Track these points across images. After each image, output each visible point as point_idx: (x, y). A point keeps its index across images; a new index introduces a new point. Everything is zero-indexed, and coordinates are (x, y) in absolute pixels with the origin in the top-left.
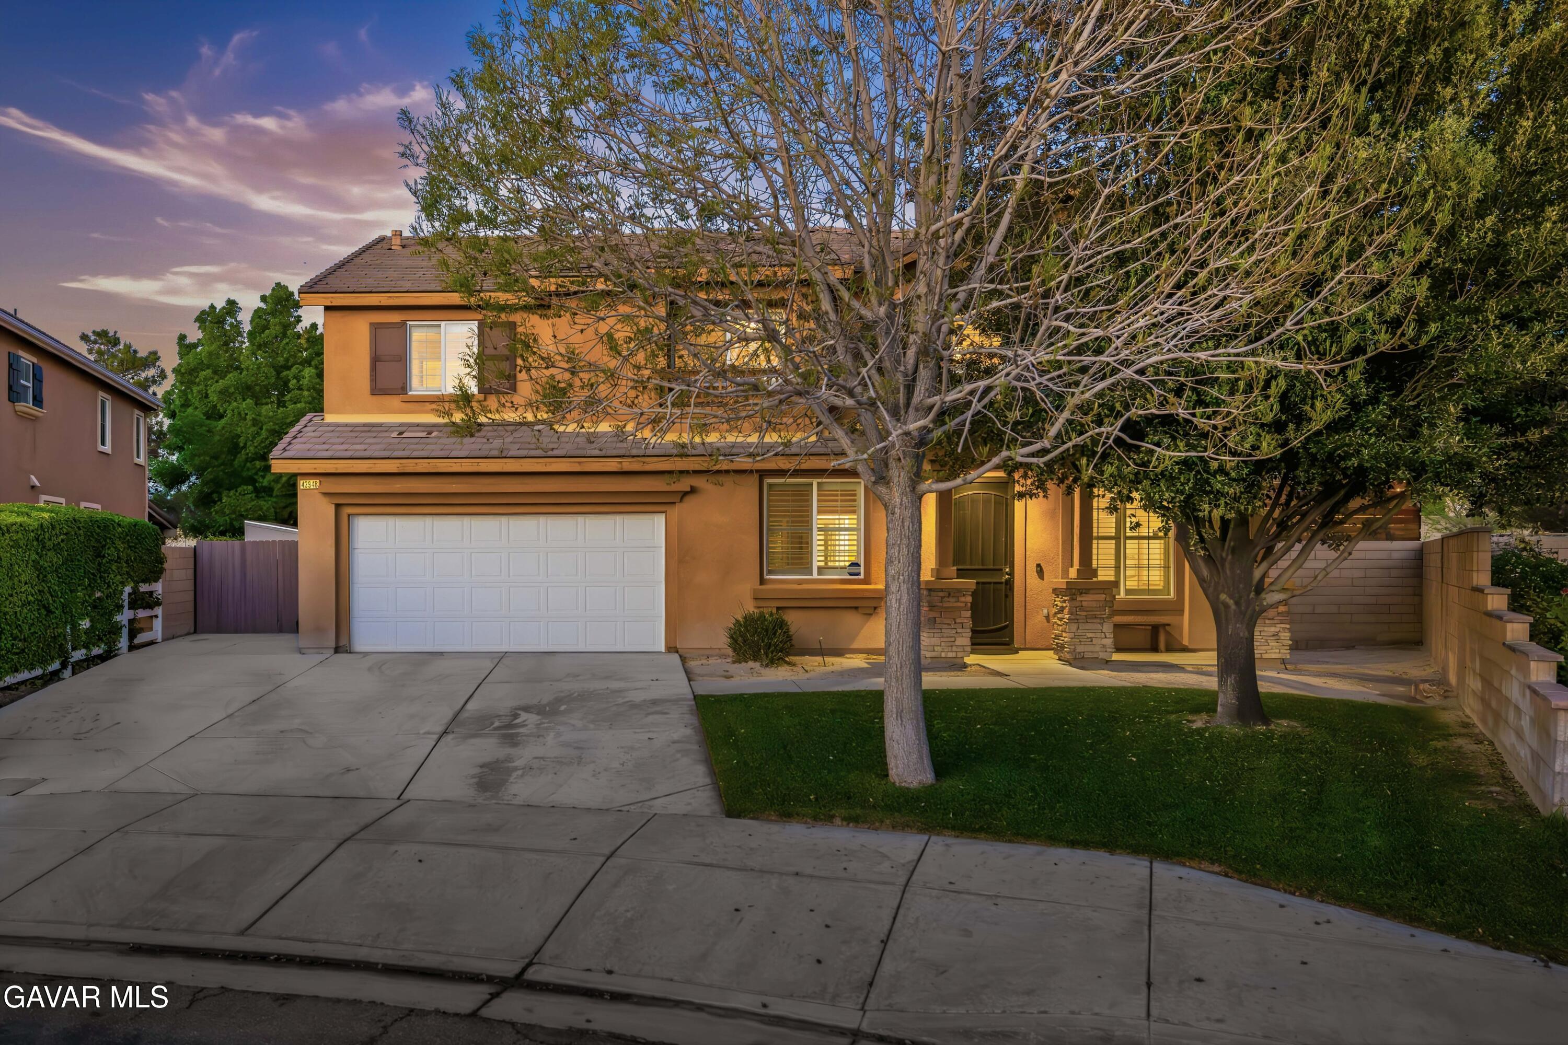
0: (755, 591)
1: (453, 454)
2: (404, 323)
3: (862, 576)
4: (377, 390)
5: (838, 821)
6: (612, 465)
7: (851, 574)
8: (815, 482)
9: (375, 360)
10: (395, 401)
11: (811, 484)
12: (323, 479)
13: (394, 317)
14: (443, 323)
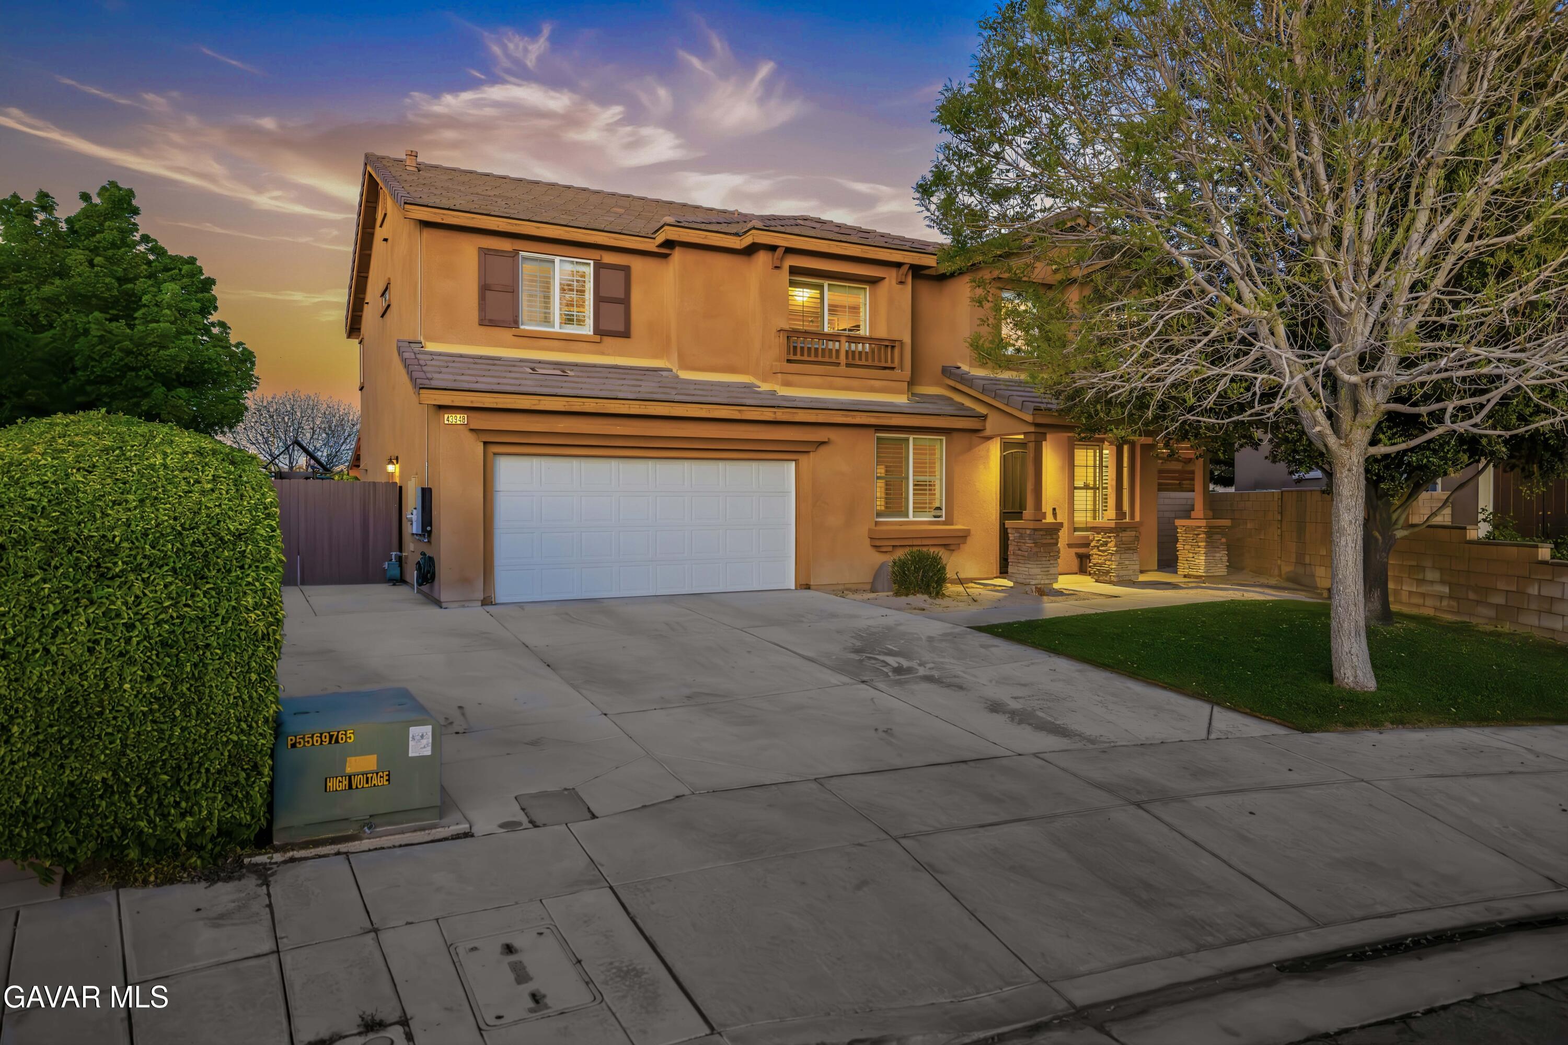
0: (870, 530)
1: (621, 395)
2: (516, 252)
3: (943, 519)
4: (486, 321)
5: (1387, 724)
6: (768, 415)
7: (935, 517)
8: (911, 438)
9: (484, 288)
10: (506, 334)
11: (907, 440)
12: (473, 414)
13: (506, 245)
14: (557, 259)
